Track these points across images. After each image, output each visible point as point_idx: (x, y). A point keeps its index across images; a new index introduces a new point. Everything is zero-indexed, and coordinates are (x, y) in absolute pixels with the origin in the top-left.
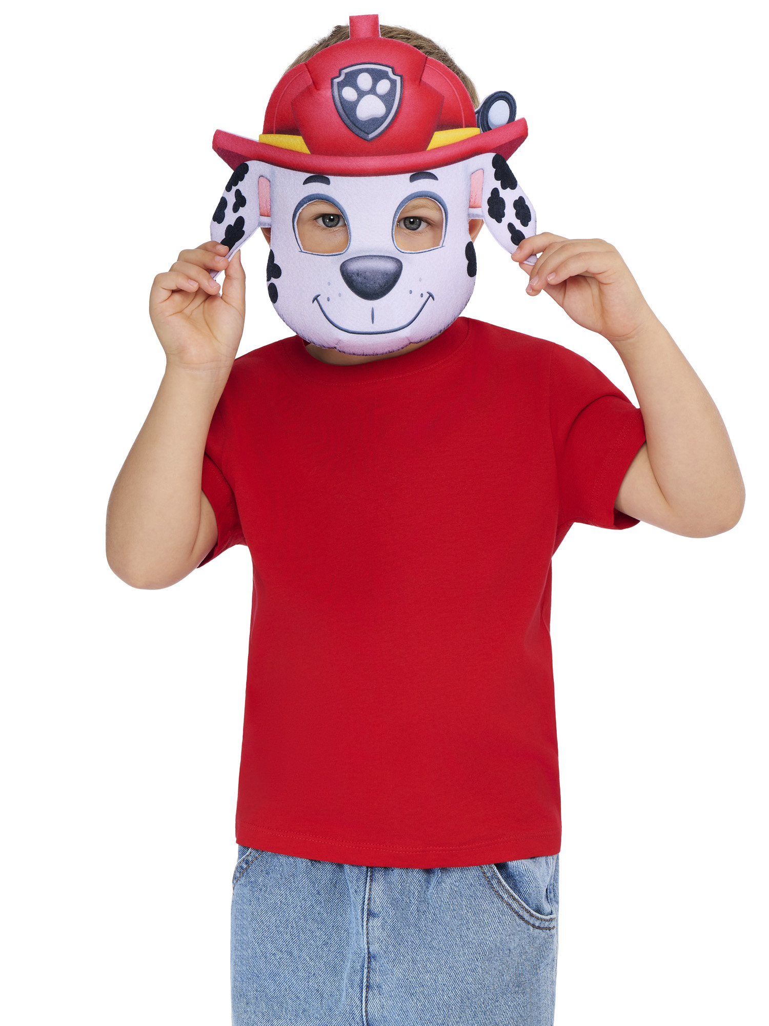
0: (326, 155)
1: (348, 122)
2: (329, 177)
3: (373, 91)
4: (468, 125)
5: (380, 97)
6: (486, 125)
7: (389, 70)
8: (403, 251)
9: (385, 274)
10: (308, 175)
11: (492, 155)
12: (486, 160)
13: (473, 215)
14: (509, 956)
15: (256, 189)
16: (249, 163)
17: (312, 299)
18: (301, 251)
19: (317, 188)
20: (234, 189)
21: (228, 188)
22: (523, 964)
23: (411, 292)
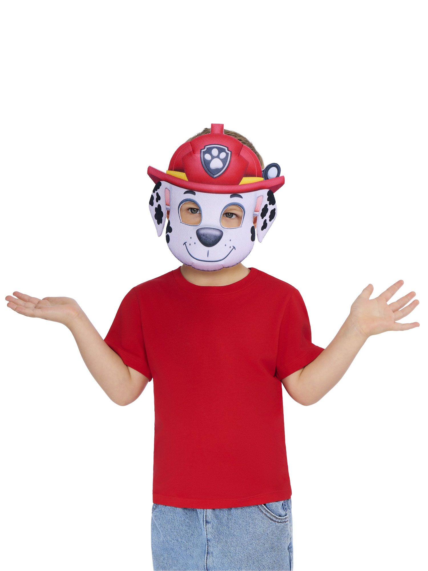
0: (195, 182)
1: (206, 169)
2: (195, 192)
3: (218, 157)
4: (259, 176)
5: (221, 160)
6: (266, 177)
7: (226, 149)
8: (224, 227)
9: (215, 236)
10: (186, 190)
11: (268, 190)
12: (265, 192)
13: (255, 215)
14: (267, 536)
15: (164, 193)
16: (162, 182)
17: (183, 244)
18: (181, 222)
19: (190, 196)
20: (156, 192)
21: (154, 191)
22: (274, 539)
23: (226, 245)
